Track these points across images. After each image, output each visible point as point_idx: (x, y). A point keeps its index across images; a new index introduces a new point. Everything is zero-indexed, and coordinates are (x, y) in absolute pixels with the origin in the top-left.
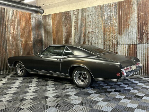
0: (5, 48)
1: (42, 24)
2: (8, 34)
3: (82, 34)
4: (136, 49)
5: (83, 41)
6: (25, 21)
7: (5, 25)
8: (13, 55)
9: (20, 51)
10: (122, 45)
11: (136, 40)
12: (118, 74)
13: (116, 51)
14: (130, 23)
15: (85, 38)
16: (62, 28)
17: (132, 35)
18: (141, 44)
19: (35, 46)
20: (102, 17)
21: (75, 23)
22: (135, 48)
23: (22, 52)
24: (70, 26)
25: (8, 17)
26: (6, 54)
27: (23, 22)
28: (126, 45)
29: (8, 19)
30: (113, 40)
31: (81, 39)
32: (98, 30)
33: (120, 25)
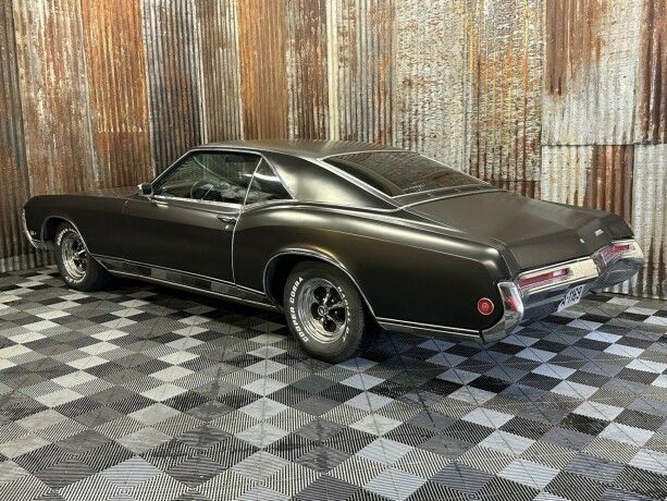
0: (18, 155)
1: (196, 41)
2: (29, 91)
3: (376, 88)
4: (629, 167)
5: (380, 125)
6: (109, 28)
7: (11, 45)
8: (54, 186)
9: (89, 171)
10: (564, 148)
11: (633, 124)
12: (485, 306)
13: (529, 179)
14: (604, 35)
15: (388, 108)
16: (284, 57)
17: (612, 95)
18: (656, 142)
19: (160, 144)
20: (470, 5)
21: (342, 34)
22: (623, 166)
23: (100, 173)
24: (319, 50)
25: (28, 6)
26: (20, 182)
27: (104, 33)
28: (582, 149)
29: (26, 16)
30: (517, 122)
31: (368, 114)
32: (447, 72)
33: (554, 42)
